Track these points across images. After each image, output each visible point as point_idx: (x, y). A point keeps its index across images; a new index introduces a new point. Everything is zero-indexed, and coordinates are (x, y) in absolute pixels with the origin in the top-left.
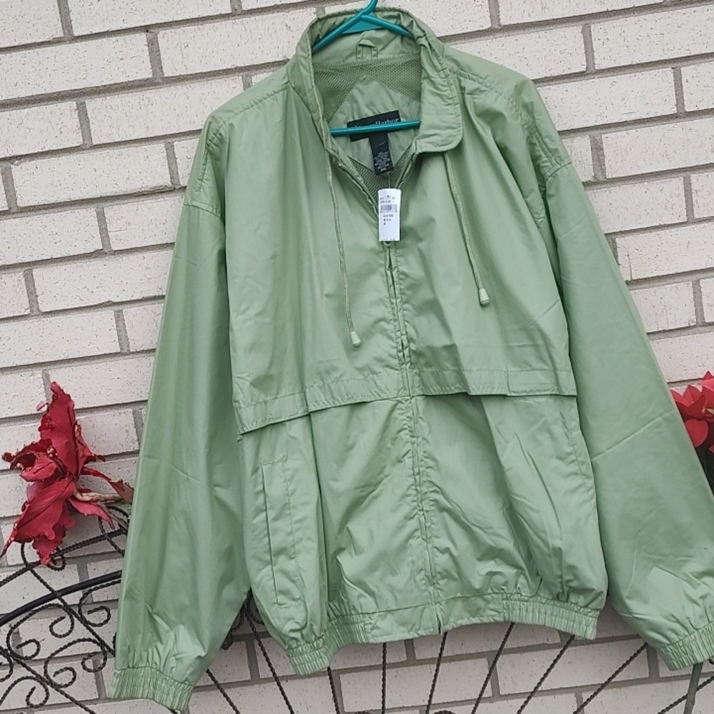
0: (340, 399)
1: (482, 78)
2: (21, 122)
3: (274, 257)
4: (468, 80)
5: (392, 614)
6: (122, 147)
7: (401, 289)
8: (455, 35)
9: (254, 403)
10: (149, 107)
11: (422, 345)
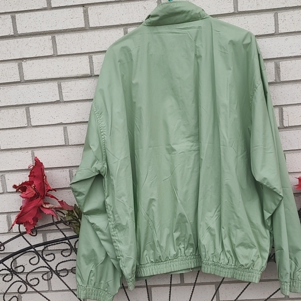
2: (27, 43)
6: (70, 56)
8: (218, 15)
10: (83, 40)
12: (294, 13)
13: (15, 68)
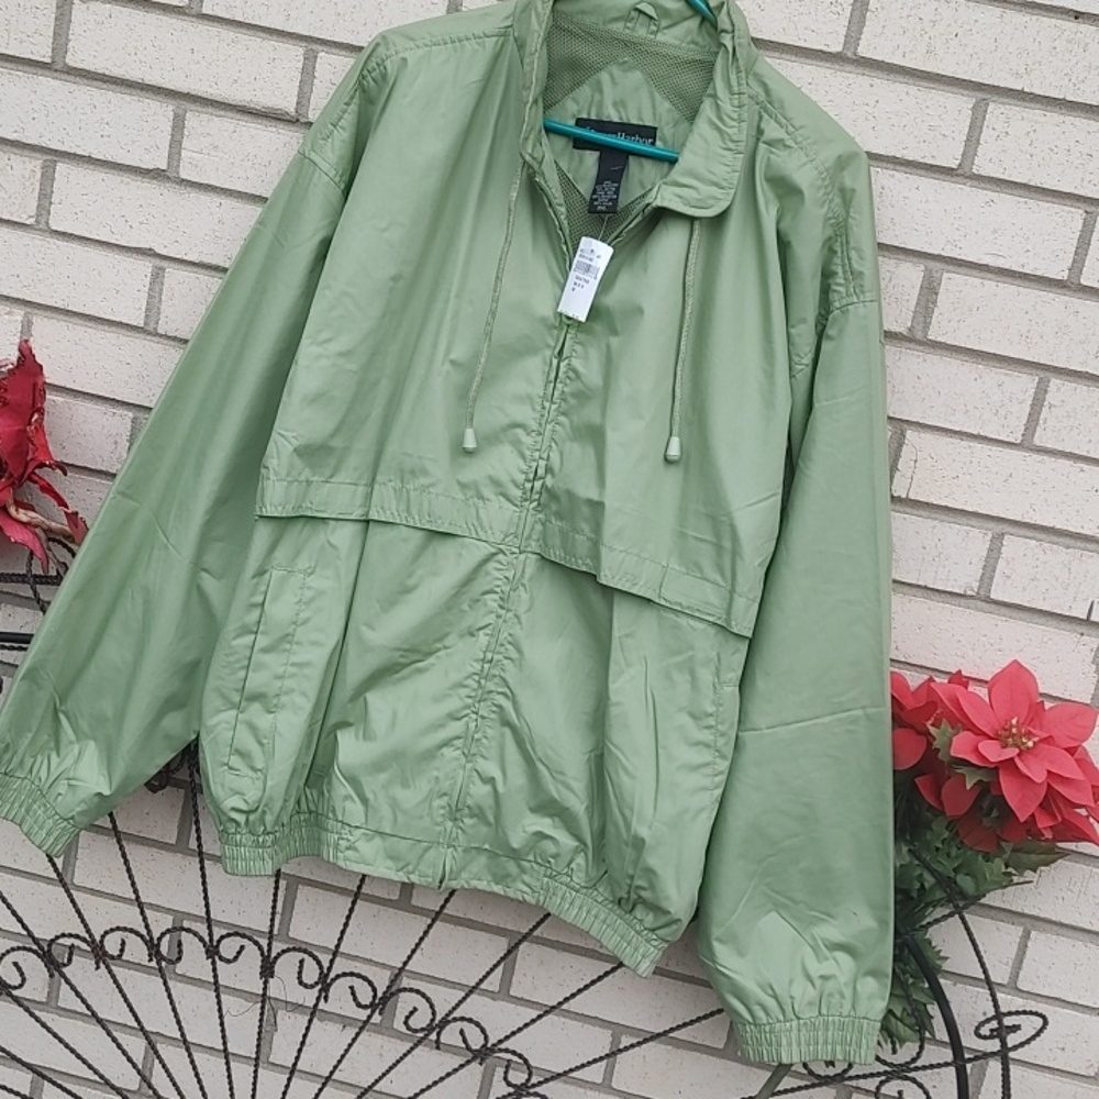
0: (417, 517)
1: (793, 127)
3: (395, 279)
4: (772, 121)
5: (383, 838)
6: (242, 30)
7: (563, 392)
8: (785, 45)
9: (290, 479)
11: (561, 485)
12: (1042, 119)
13: (45, 12)
